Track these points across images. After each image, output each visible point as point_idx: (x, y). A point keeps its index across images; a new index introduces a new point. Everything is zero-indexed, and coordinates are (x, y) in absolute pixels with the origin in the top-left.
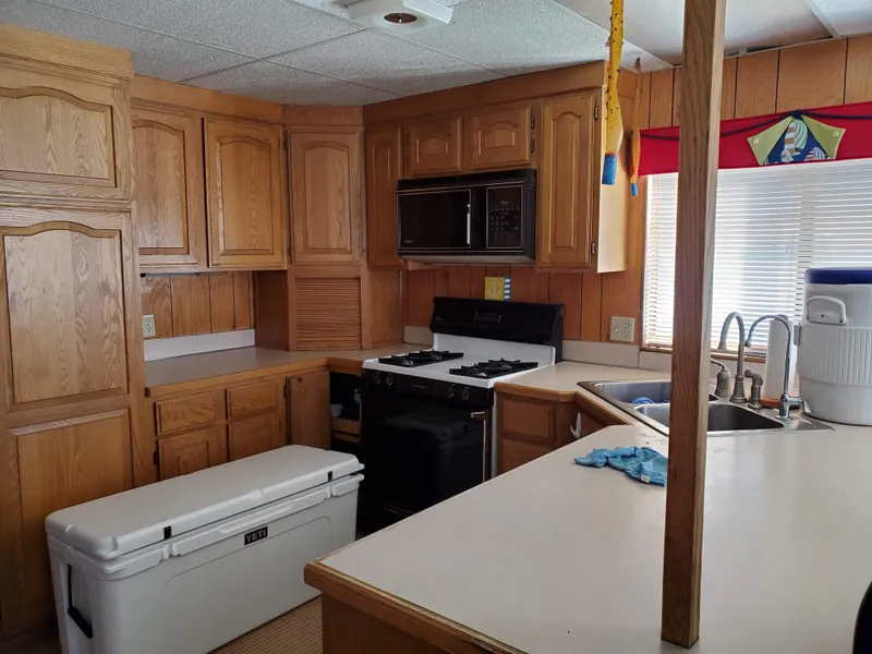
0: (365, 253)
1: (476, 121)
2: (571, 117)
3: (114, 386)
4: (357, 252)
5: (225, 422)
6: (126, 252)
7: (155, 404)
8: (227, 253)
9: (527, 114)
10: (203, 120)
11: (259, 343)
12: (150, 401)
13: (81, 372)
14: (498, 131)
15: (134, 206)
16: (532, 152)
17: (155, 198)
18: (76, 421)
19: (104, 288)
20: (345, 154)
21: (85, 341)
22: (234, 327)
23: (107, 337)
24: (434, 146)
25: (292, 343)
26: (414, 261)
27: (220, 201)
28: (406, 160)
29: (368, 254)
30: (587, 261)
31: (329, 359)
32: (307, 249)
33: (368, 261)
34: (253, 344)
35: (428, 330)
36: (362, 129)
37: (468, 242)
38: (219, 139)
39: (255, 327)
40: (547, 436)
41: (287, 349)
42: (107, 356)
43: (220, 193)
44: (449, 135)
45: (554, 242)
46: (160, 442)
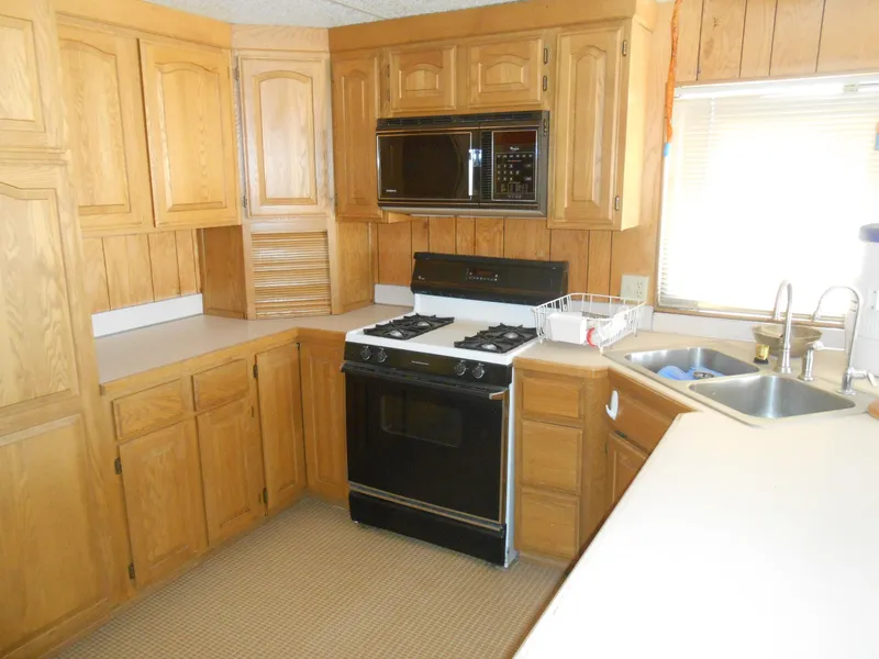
0: (333, 203)
1: (475, 53)
2: (594, 52)
3: (62, 388)
4: (322, 202)
5: (193, 414)
6: (65, 217)
7: (112, 403)
8: (176, 209)
9: (539, 46)
10: (138, 40)
11: (208, 310)
12: (106, 400)
13: (19, 377)
14: (502, 66)
15: (68, 155)
16: (545, 90)
17: (86, 144)
18: (20, 435)
19: (41, 266)
20: (309, 86)
21: (20, 335)
22: (179, 293)
23: (48, 327)
24: (420, 79)
25: (250, 310)
26: (396, 213)
27: (164, 145)
28: (385, 95)
29: (336, 205)
30: (610, 217)
31: (301, 330)
32: (265, 200)
33: (337, 212)
34: (201, 311)
35: (408, 289)
36: (327, 56)
37: (471, 193)
38: (159, 64)
39: (202, 291)
40: (576, 416)
41: (245, 317)
42: (51, 352)
43: (163, 136)
44: (439, 66)
45: (572, 194)
46: (121, 448)
